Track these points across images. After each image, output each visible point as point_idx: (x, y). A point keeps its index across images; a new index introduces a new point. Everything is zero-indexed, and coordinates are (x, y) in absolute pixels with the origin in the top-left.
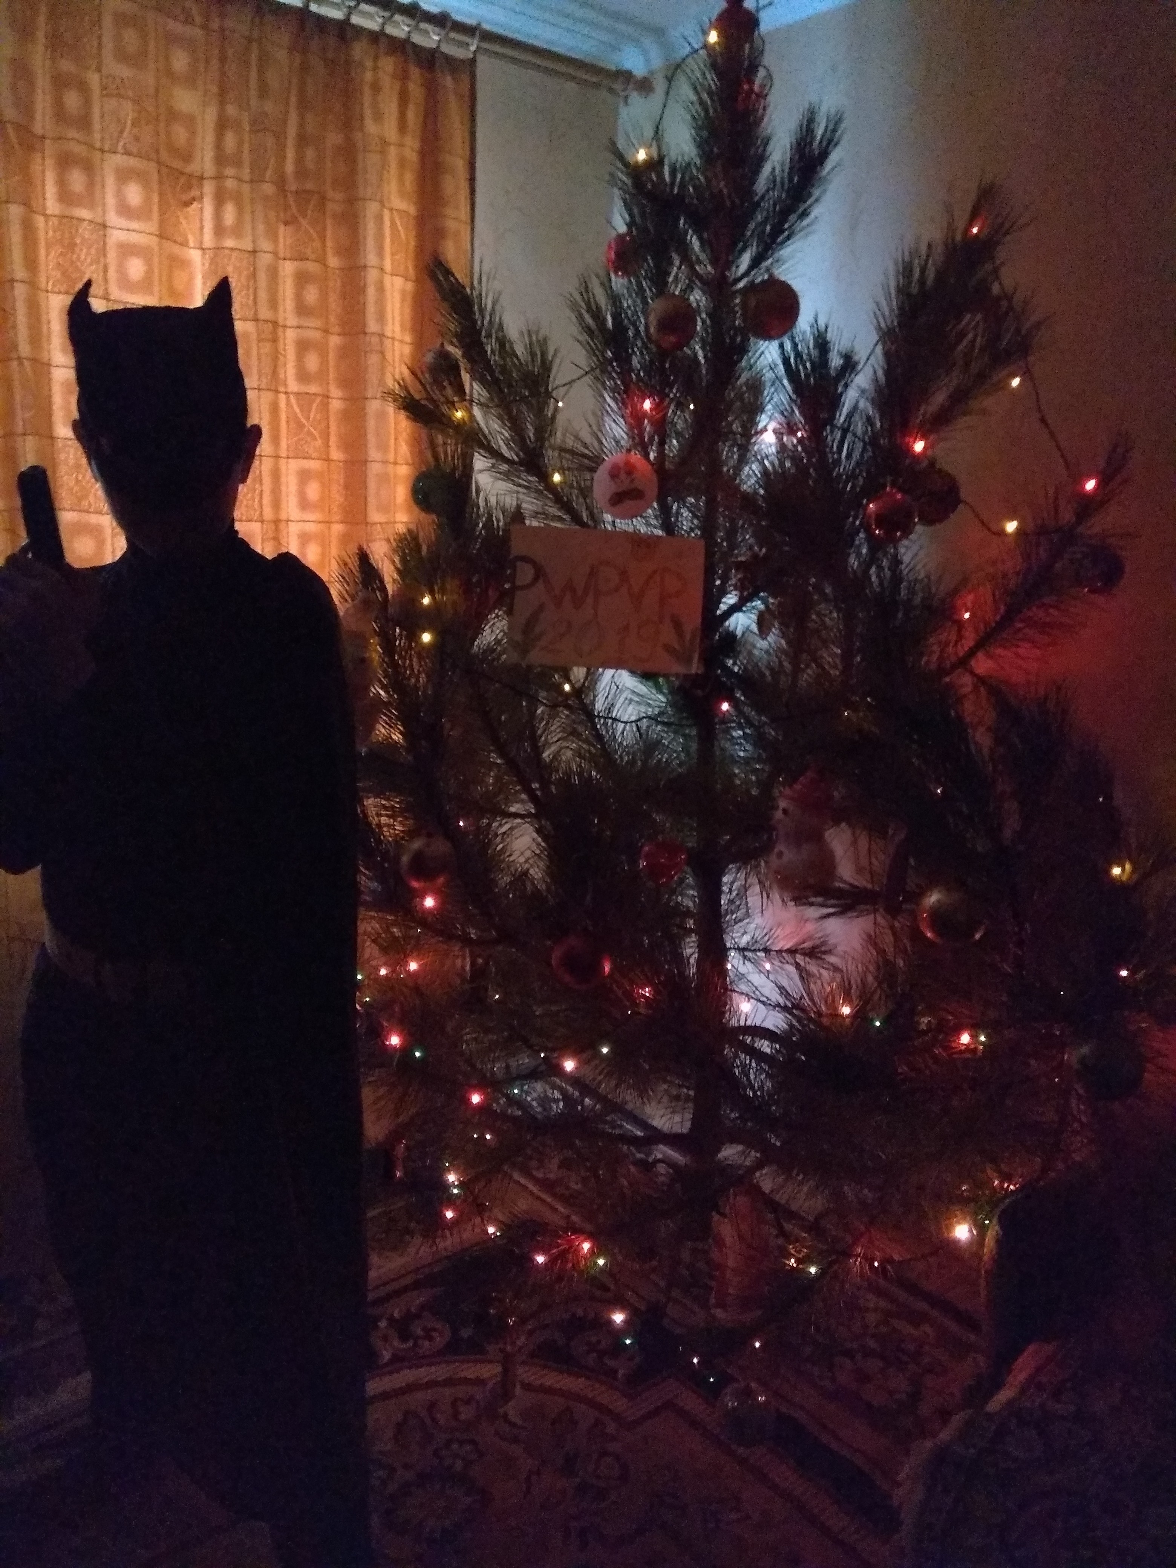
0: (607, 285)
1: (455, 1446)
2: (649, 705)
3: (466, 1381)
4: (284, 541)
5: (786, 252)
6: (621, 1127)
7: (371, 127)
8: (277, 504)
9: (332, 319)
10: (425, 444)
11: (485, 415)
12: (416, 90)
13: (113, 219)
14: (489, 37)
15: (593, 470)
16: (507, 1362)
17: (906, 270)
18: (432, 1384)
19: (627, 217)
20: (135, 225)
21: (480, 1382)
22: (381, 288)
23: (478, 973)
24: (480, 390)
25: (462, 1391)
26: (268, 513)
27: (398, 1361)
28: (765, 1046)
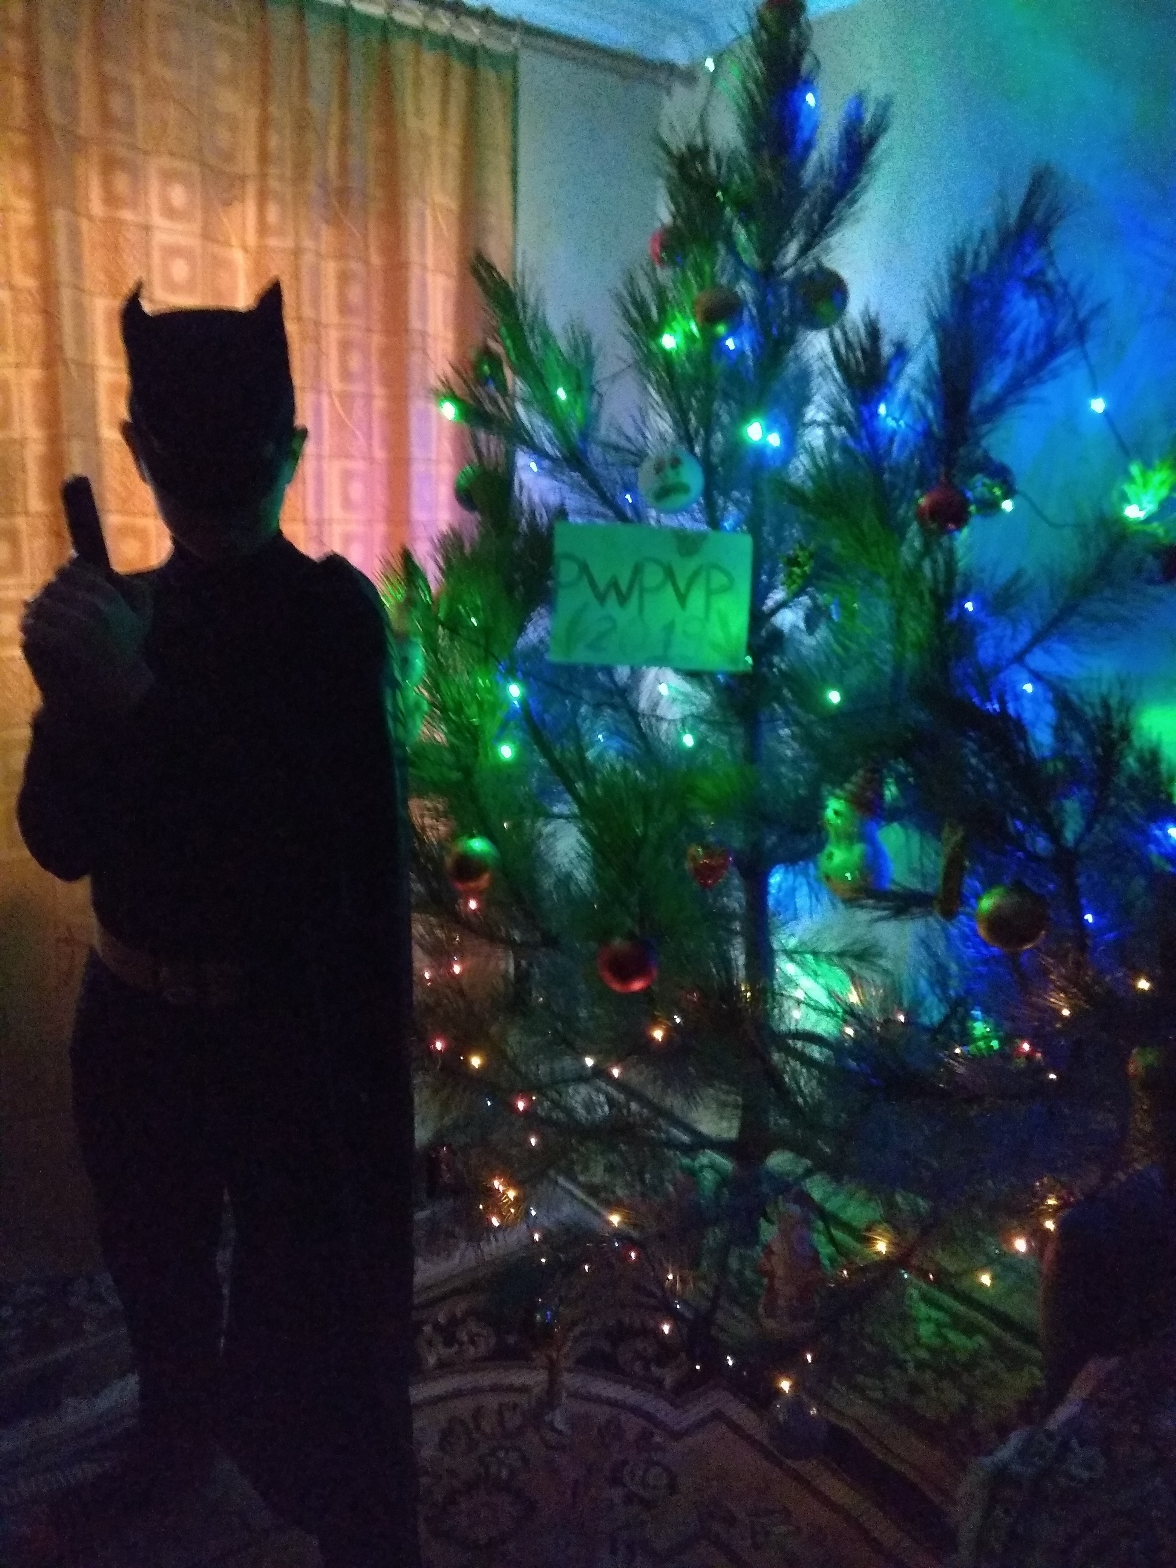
0: (651, 276)
1: (502, 1454)
2: (694, 704)
3: (511, 1389)
4: (326, 540)
5: (834, 240)
6: (667, 1133)
7: (412, 122)
8: (319, 504)
9: (375, 317)
10: (468, 441)
11: (528, 411)
12: (457, 85)
13: (157, 219)
14: (530, 30)
15: (636, 465)
16: (553, 1369)
17: (958, 257)
18: (477, 1391)
19: (672, 208)
20: (179, 226)
21: (524, 1389)
22: (423, 285)
23: (522, 976)
24: (522, 386)
25: (509, 1399)
26: (311, 513)
27: (444, 1367)
28: (815, 1052)
